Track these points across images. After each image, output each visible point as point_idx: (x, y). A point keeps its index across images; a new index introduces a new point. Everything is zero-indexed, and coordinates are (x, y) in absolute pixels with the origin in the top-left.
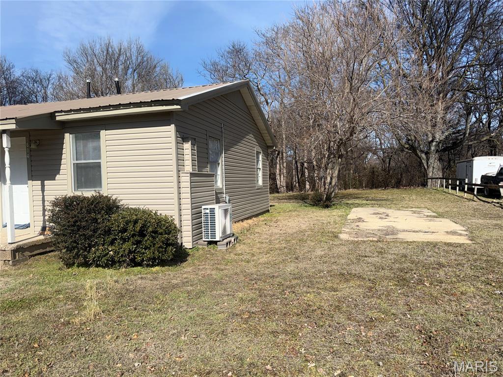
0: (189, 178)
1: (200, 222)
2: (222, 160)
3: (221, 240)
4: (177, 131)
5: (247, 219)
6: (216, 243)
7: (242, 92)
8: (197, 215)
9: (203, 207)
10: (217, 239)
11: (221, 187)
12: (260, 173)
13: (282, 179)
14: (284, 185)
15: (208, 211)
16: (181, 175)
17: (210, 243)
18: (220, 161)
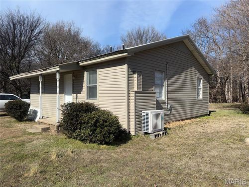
0: (134, 94)
1: (140, 121)
2: (165, 84)
3: (152, 132)
4: (129, 68)
5: (187, 119)
6: (149, 134)
7: (185, 42)
8: (138, 116)
9: (143, 112)
10: (150, 132)
11: (164, 99)
12: (201, 91)
13: (229, 94)
14: (231, 98)
15: (145, 114)
16: (131, 92)
17: (146, 133)
18: (164, 84)
